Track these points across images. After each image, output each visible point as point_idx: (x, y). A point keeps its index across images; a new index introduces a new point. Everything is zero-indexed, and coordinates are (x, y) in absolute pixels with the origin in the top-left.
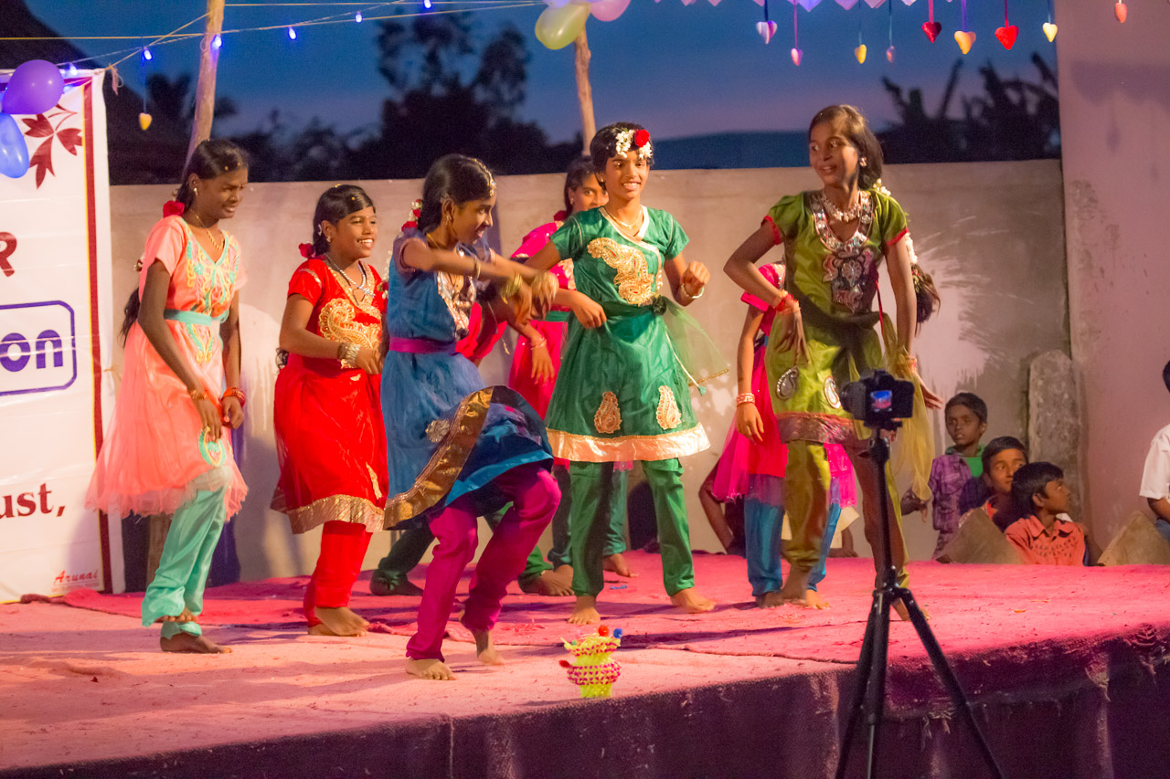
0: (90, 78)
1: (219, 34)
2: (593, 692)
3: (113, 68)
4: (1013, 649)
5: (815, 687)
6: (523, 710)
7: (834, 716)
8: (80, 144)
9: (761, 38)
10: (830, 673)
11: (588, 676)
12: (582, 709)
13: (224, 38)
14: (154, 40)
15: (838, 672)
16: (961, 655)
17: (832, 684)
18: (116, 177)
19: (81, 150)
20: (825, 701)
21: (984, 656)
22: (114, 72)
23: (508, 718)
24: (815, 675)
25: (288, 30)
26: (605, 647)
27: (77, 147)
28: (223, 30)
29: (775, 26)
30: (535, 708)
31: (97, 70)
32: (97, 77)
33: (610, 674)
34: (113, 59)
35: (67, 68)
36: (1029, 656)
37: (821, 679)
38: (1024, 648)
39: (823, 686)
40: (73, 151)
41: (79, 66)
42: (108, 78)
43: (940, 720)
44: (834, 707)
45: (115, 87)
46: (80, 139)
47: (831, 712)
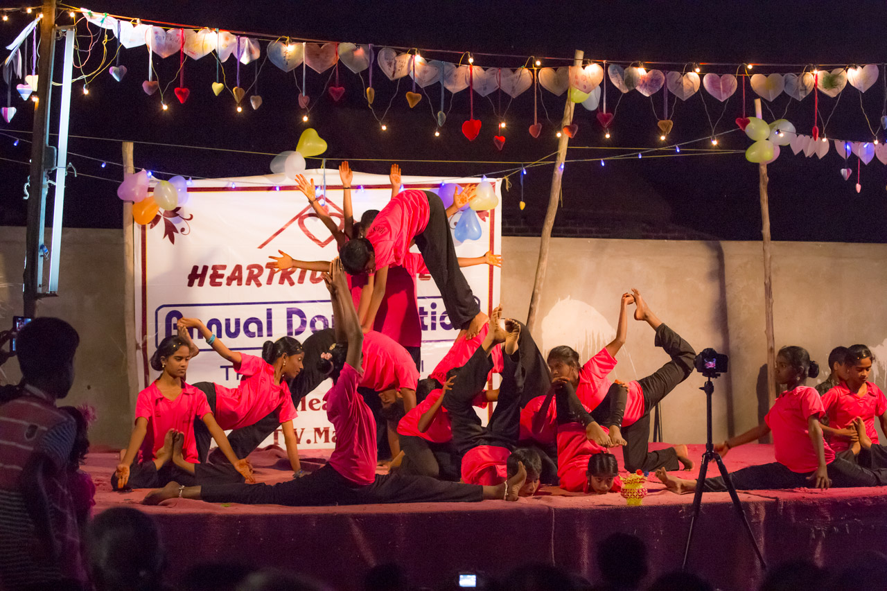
0: (495, 183)
1: (563, 163)
2: (633, 502)
3: (506, 178)
4: (864, 498)
5: (752, 508)
6: (594, 508)
7: (761, 524)
8: (488, 216)
9: (842, 177)
10: (761, 503)
11: (630, 494)
12: (625, 510)
13: (566, 164)
14: (527, 164)
15: (765, 502)
16: (835, 499)
17: (762, 509)
18: (505, 232)
19: (488, 219)
20: (757, 516)
21: (847, 501)
22: (507, 180)
23: (585, 510)
24: (752, 502)
25: (600, 161)
26: (638, 481)
27: (486, 218)
28: (566, 160)
29: (851, 171)
30: (601, 507)
31: (498, 179)
32: (498, 182)
33: (640, 494)
34: (507, 174)
35: (482, 177)
36: (873, 502)
37: (756, 505)
38: (871, 498)
39: (756, 509)
40: (484, 220)
41: (488, 177)
42: (504, 182)
43: (820, 530)
44: (762, 518)
45: (507, 188)
46: (488, 213)
47: (760, 522)
